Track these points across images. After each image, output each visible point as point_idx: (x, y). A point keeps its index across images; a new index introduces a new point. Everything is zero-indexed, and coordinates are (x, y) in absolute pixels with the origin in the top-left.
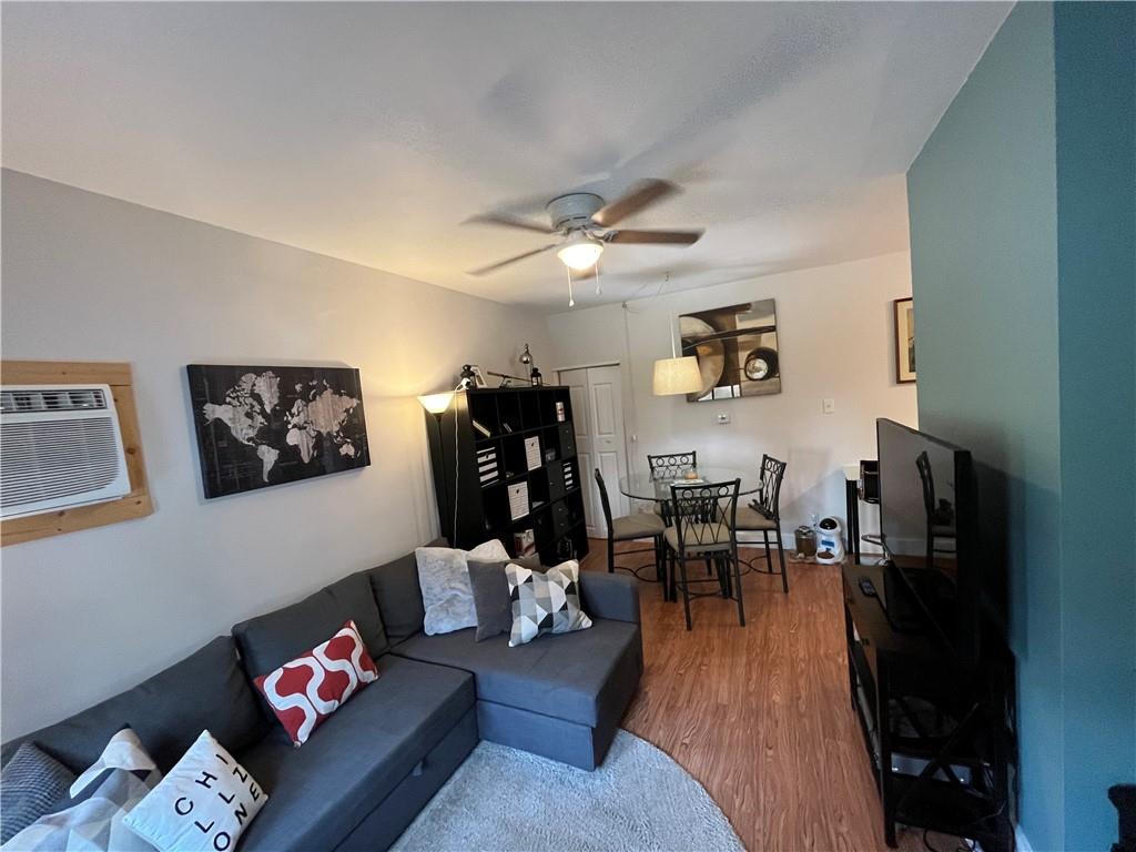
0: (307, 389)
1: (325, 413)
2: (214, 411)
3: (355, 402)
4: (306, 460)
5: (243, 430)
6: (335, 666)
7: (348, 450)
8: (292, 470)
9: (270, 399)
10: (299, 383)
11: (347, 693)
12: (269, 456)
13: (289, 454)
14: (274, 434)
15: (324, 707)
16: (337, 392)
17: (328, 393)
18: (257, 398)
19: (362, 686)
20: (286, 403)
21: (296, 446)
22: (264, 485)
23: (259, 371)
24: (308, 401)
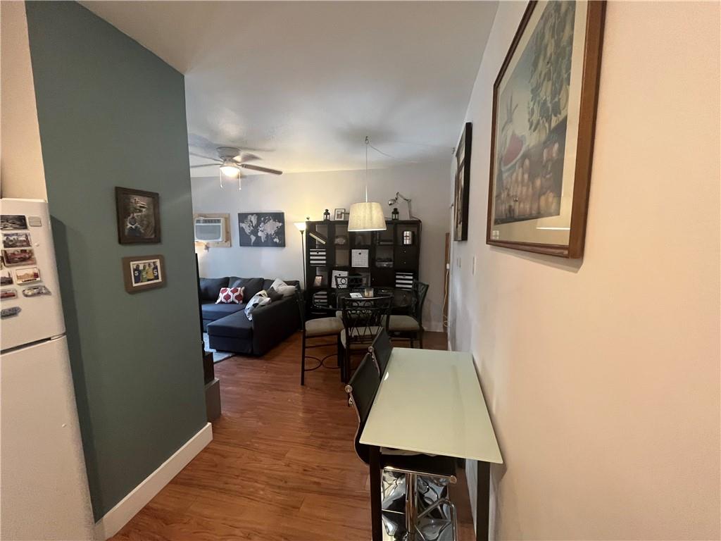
0: (265, 219)
1: (270, 228)
2: (243, 225)
3: (281, 224)
4: (263, 241)
5: (248, 231)
6: (231, 294)
7: (276, 240)
8: (258, 243)
9: (255, 222)
10: (262, 217)
11: (229, 301)
12: (253, 238)
13: (258, 238)
14: (255, 232)
15: (223, 300)
16: (274, 220)
17: (271, 221)
18: (252, 222)
19: (233, 302)
20: (258, 224)
21: (260, 237)
22: (251, 246)
23: (252, 214)
24: (265, 223)
